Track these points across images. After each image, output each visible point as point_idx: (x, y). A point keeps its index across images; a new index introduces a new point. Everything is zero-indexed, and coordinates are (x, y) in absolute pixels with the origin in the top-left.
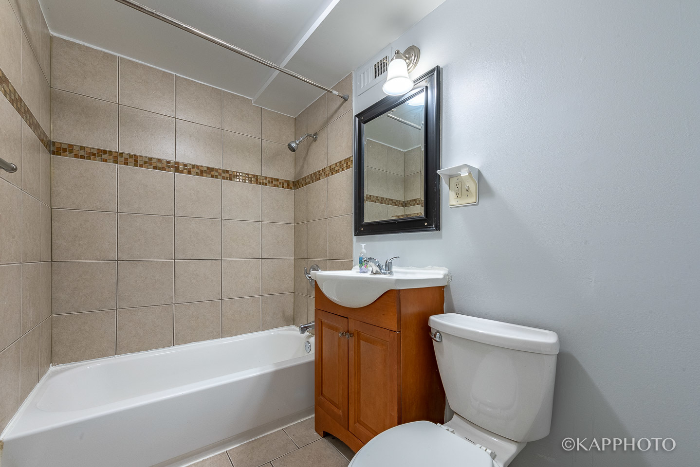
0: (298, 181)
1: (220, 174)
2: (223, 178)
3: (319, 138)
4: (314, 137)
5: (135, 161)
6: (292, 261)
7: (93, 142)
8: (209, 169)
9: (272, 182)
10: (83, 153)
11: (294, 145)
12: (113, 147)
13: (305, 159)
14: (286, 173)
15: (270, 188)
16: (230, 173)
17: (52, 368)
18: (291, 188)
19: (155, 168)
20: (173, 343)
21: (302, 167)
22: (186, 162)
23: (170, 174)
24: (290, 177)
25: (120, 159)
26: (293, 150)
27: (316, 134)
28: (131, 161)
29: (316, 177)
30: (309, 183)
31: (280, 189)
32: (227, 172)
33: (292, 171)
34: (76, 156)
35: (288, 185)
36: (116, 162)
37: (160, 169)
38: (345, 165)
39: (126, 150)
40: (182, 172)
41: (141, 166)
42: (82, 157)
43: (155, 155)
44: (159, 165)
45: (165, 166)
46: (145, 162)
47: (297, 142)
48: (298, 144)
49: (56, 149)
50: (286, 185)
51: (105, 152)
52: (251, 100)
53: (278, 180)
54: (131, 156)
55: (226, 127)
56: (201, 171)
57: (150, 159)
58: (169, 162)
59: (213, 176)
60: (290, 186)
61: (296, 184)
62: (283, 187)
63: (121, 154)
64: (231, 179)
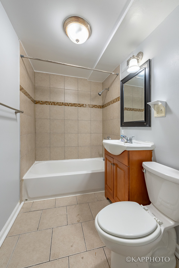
0: (103, 105)
1: (77, 105)
2: (78, 106)
3: (110, 89)
4: (108, 89)
5: (54, 104)
6: (102, 134)
7: (44, 100)
8: (74, 104)
9: (94, 106)
10: (42, 103)
11: (100, 93)
12: (49, 100)
13: (105, 97)
14: (99, 102)
15: (94, 109)
16: (80, 105)
17: (36, 162)
18: (101, 108)
19: (59, 105)
20: (65, 159)
21: (105, 100)
22: (67, 102)
23: (63, 106)
24: (101, 104)
25: (50, 103)
26: (100, 95)
27: (109, 88)
28: (53, 104)
29: (109, 104)
30: (107, 106)
31: (97, 109)
32: (80, 104)
33: (102, 102)
34: (40, 104)
35: (100, 107)
36: (49, 104)
37: (60, 105)
38: (118, 100)
39: (52, 101)
40: (66, 106)
41: (56, 105)
42: (42, 104)
43: (59, 101)
44: (60, 104)
45: (62, 104)
46: (57, 104)
47: (101, 92)
48: (101, 93)
49: (36, 102)
50: (99, 107)
51: (47, 102)
52: (87, 79)
53: (96, 105)
54: (53, 102)
55: (79, 90)
56: (72, 105)
57: (58, 103)
58: (63, 103)
59: (75, 106)
60: (101, 107)
61: (103, 107)
62: (98, 108)
63: (51, 102)
64: (81, 107)
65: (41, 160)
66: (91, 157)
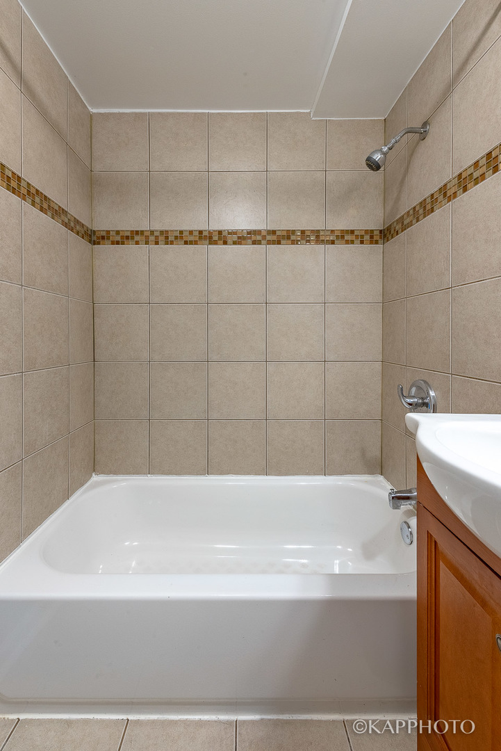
0: (389, 229)
1: (264, 237)
2: (269, 243)
3: (433, 130)
4: (422, 132)
5: (167, 238)
6: (378, 366)
7: (127, 225)
8: (249, 232)
9: (346, 237)
10: (118, 238)
11: (377, 157)
12: (144, 226)
13: (402, 182)
14: (368, 217)
15: (340, 248)
16: (278, 233)
17: (95, 478)
18: (377, 242)
19: (186, 243)
20: (208, 470)
21: (398, 199)
22: (220, 228)
23: (202, 248)
24: (375, 224)
25: (152, 238)
26: (374, 166)
27: (425, 124)
28: (161, 238)
29: (426, 208)
30: (410, 224)
31: (357, 247)
32: (274, 232)
33: (379, 213)
34: (113, 243)
35: (372, 237)
36: (147, 243)
37: (191, 243)
39: (157, 227)
40: (215, 243)
41: (172, 243)
42: (118, 243)
43: (186, 227)
44: (191, 238)
45: (197, 239)
46: (176, 238)
47: (385, 149)
48: (385, 154)
49: (94, 238)
50: (367, 237)
51: (137, 232)
52: (309, 113)
53: (352, 232)
54: (162, 232)
55: (273, 166)
56: (240, 237)
57: (181, 232)
58: (201, 232)
59: (254, 243)
60: (375, 238)
61: (386, 234)
62: (362, 242)
63: (152, 232)
64: (279, 243)
65: (115, 473)
66: (325, 472)
